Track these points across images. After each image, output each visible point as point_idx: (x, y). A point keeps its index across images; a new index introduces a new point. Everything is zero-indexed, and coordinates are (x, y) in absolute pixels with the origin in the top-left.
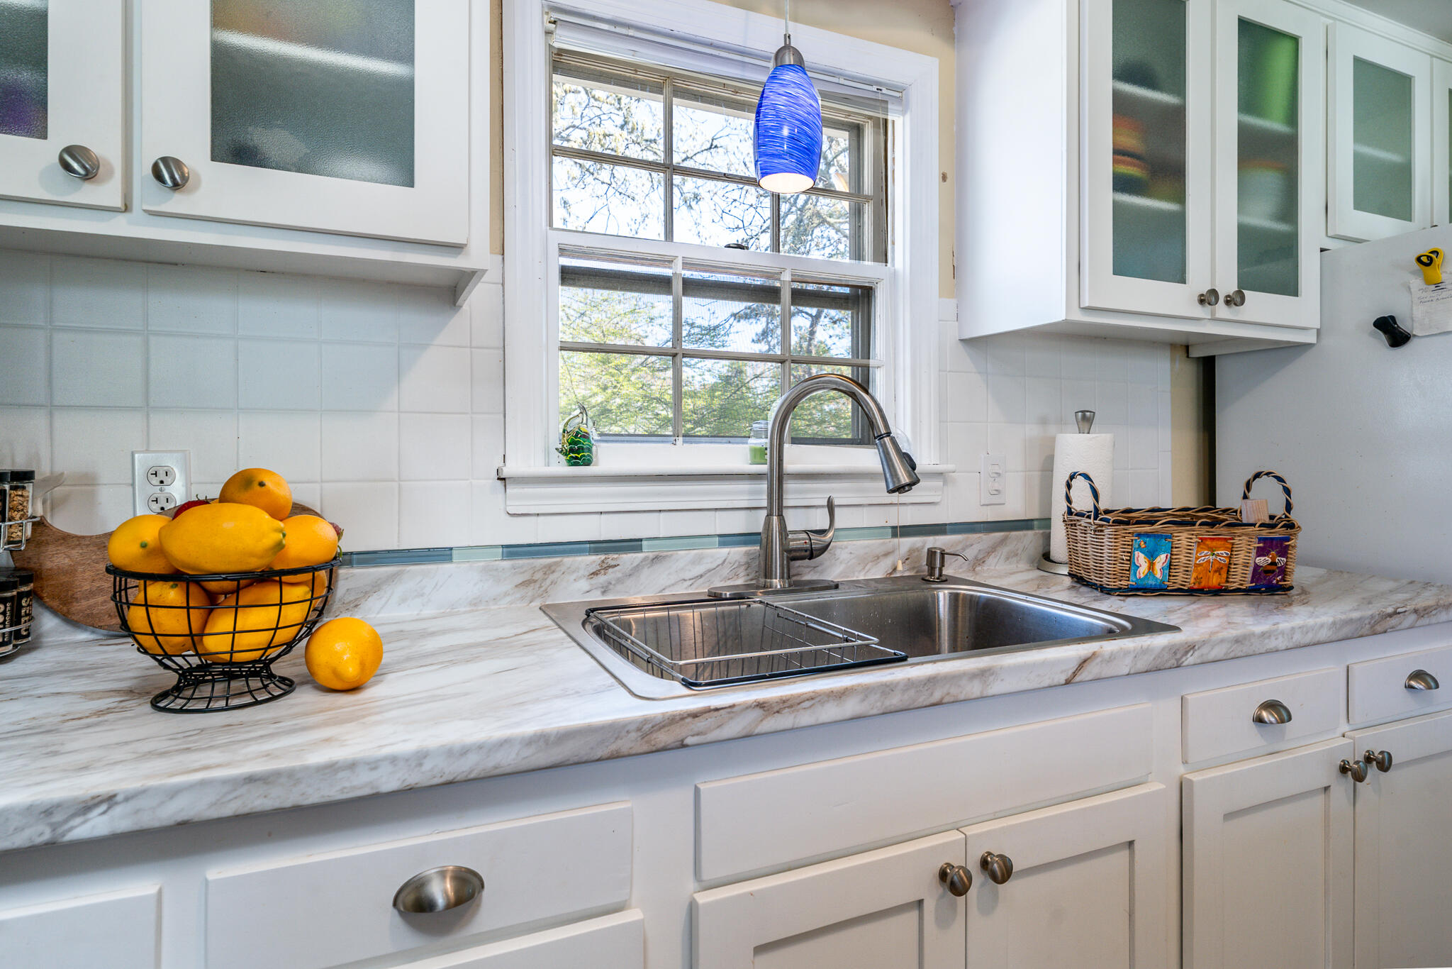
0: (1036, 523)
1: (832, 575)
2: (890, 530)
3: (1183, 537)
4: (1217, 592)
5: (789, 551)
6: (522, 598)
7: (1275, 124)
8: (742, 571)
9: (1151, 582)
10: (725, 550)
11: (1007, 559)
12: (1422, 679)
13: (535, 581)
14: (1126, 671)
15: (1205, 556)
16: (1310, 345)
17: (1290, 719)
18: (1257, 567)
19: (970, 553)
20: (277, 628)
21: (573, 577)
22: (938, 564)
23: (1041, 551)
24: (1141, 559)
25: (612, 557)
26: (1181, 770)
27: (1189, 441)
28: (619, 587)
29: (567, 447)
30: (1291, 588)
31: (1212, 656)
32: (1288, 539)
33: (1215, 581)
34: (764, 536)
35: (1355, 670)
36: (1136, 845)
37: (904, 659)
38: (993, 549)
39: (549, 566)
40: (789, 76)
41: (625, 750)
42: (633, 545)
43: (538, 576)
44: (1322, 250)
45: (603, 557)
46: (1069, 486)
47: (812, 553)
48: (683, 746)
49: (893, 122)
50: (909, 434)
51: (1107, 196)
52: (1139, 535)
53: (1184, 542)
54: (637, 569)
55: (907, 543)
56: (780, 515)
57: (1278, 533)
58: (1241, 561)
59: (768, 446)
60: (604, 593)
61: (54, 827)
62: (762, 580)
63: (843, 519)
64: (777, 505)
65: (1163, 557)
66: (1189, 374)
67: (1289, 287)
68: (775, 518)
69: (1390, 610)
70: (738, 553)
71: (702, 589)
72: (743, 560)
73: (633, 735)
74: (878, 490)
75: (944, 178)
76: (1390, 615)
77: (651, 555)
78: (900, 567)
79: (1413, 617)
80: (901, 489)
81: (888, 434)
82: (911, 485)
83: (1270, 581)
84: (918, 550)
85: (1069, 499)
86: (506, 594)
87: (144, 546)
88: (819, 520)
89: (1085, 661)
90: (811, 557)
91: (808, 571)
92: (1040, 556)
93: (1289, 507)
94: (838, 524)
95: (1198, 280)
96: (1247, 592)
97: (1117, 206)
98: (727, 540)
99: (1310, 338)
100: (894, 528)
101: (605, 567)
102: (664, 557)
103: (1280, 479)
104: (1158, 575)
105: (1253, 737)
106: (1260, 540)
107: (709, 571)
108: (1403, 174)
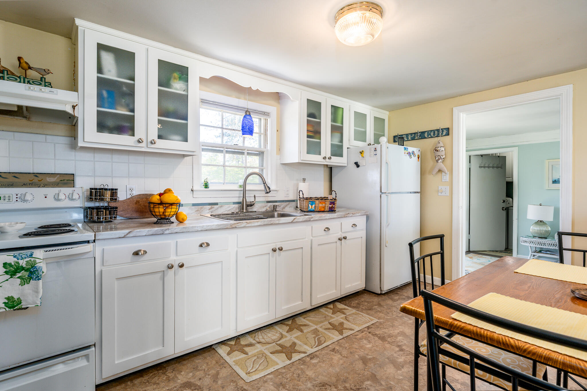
0: (295, 201)
1: (254, 210)
2: (266, 202)
3: (317, 202)
4: (323, 211)
5: (247, 205)
6: (196, 214)
7: (339, 124)
8: (237, 209)
9: (312, 210)
10: (234, 205)
11: (289, 208)
12: (355, 225)
13: (199, 210)
14: (301, 221)
15: (321, 205)
16: (345, 166)
17: (330, 230)
18: (330, 207)
19: (282, 206)
20: (170, 215)
21: (206, 210)
22: (275, 208)
23: (296, 206)
24: (310, 206)
25: (213, 206)
26: (311, 238)
27: (327, 184)
28: (214, 212)
29: (205, 185)
30: (336, 211)
31: (316, 219)
32: (335, 202)
33: (323, 209)
34: (242, 203)
35: (342, 223)
36: (303, 248)
37: (267, 218)
38: (286, 206)
39: (201, 207)
40: (248, 117)
41: (228, 228)
42: (216, 204)
43: (199, 209)
44: (348, 148)
45: (211, 206)
46: (299, 193)
47: (251, 205)
48: (236, 227)
49: (267, 119)
50: (270, 182)
51: (306, 139)
52: (310, 201)
53: (317, 203)
54: (218, 208)
55: (270, 204)
56: (245, 198)
57: (333, 201)
58: (327, 206)
59: (243, 185)
60: (211, 213)
61: (163, 232)
62: (242, 210)
63: (257, 199)
64: (244, 196)
65: (314, 205)
66: (327, 170)
67: (341, 155)
68: (244, 199)
69: (348, 213)
70: (237, 206)
71: (230, 212)
72: (238, 207)
73: (230, 225)
74: (263, 194)
75: (278, 131)
76: (347, 214)
77: (220, 206)
78: (268, 209)
79: (352, 214)
80: (267, 193)
81: (265, 183)
82: (269, 192)
83: (332, 209)
84: (271, 206)
85: (299, 196)
86: (193, 213)
87: (158, 199)
88: (252, 199)
89: (294, 219)
90: (251, 206)
91: (250, 209)
92: (296, 207)
93: (336, 197)
94: (256, 200)
95: (323, 154)
96: (328, 211)
97: (307, 141)
98: (234, 203)
99: (346, 165)
100: (267, 201)
101: (212, 208)
102: (223, 206)
103: (335, 192)
104: (313, 208)
105: (324, 233)
106: (330, 202)
107: (231, 209)
108: (365, 133)
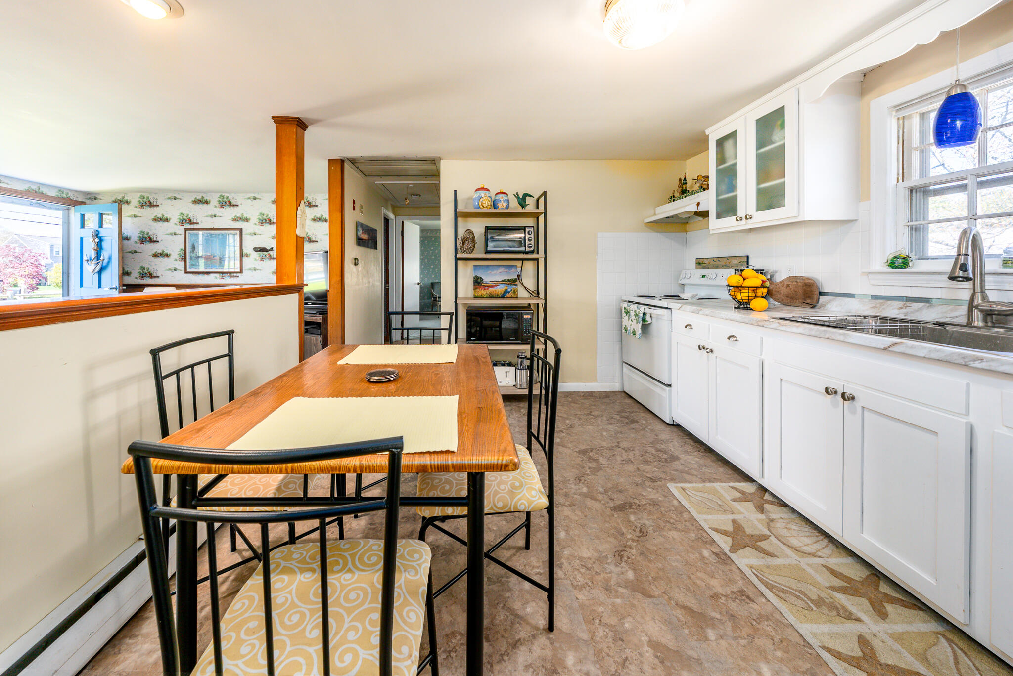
21: (891, 308)
39: (882, 303)
42: (925, 300)
45: (905, 303)
54: (921, 309)
56: (982, 293)
60: (905, 316)
68: (978, 294)
77: (929, 305)
89: (896, 344)
101: (905, 307)
